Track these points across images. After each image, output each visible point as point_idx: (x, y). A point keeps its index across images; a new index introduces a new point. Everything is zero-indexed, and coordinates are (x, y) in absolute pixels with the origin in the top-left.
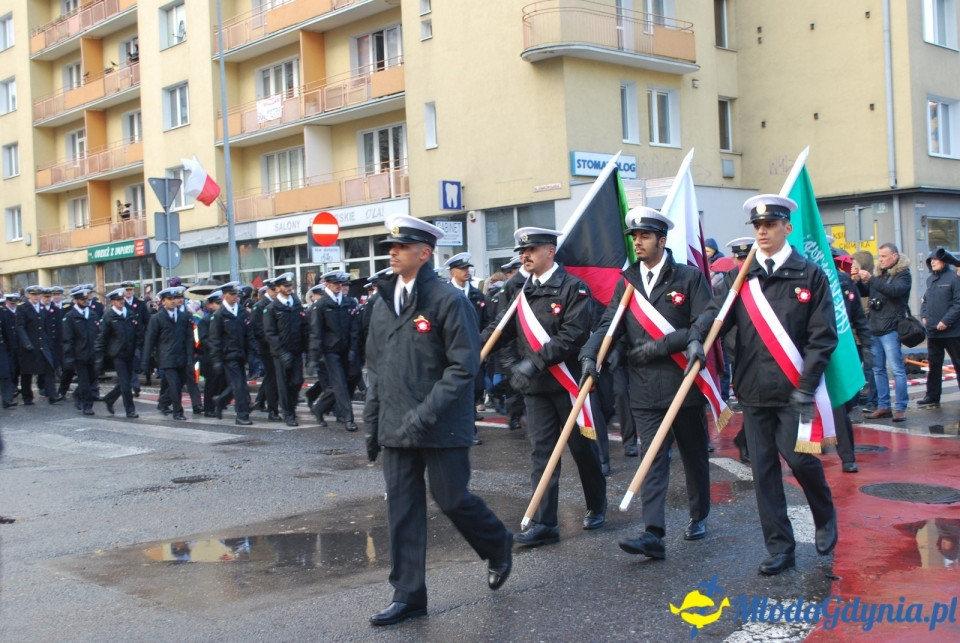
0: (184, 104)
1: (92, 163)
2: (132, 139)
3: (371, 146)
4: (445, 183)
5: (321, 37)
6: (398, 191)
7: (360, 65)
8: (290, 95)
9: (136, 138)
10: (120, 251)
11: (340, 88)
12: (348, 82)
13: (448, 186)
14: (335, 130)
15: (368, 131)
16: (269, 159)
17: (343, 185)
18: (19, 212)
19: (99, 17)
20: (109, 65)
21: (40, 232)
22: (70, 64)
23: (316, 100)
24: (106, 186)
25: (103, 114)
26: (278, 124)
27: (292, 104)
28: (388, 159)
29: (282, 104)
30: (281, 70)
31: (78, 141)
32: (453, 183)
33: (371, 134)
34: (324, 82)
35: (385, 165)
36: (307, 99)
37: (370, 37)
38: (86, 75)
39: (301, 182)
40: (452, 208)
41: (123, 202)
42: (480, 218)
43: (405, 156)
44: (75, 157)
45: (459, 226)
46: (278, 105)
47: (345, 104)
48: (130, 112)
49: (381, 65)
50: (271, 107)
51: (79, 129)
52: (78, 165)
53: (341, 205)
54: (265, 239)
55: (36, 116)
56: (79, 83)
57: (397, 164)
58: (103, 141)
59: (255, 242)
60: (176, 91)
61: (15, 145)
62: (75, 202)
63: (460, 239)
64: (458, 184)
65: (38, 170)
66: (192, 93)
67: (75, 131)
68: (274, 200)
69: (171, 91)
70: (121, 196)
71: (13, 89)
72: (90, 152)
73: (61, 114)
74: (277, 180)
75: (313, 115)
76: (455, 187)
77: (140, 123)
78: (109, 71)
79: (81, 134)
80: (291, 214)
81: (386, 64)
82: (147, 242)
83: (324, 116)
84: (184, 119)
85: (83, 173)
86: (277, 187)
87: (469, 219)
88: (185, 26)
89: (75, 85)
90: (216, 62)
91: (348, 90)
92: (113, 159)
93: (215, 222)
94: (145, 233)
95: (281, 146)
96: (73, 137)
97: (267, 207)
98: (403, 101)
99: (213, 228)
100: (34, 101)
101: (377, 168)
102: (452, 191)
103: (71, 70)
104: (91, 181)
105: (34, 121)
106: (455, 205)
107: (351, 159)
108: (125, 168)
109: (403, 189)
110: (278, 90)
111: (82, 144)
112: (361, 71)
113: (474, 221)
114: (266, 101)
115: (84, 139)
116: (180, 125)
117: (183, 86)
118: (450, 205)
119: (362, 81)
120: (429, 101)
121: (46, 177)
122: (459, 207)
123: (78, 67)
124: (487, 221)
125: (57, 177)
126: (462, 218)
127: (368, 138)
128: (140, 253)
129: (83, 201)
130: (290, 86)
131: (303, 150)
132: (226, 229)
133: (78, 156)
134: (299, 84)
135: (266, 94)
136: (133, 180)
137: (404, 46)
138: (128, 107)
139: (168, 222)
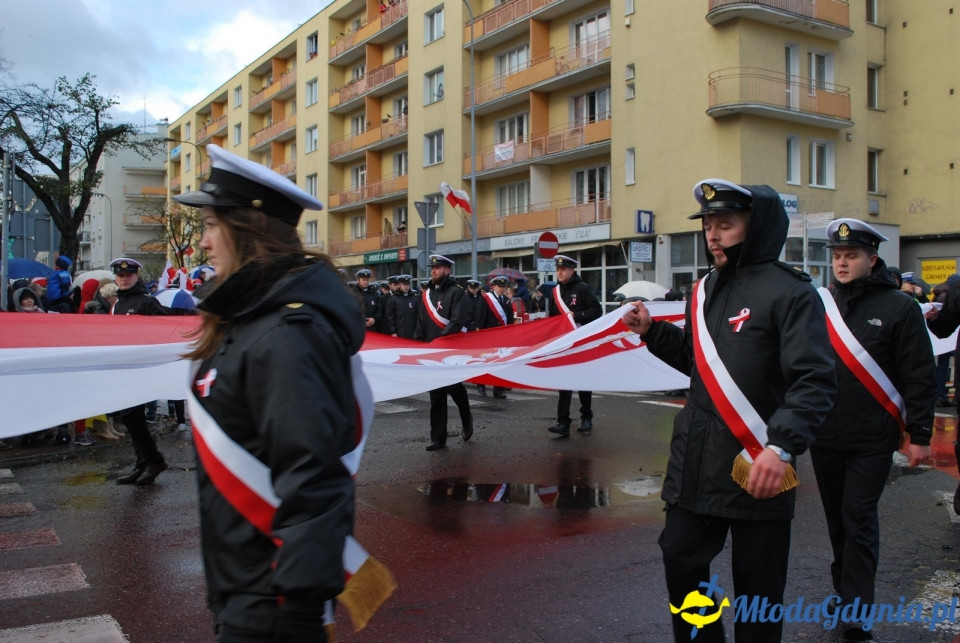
0: (439, 147)
1: (370, 190)
2: (400, 172)
3: (582, 182)
4: (640, 212)
5: (547, 96)
6: (601, 217)
7: (576, 117)
8: (521, 141)
9: (403, 172)
10: (387, 257)
11: (560, 136)
12: (567, 131)
13: (643, 214)
14: (554, 169)
15: (580, 170)
16: (502, 191)
17: (559, 212)
18: (316, 225)
19: (380, 81)
20: (385, 117)
21: (330, 240)
22: (356, 115)
23: (540, 145)
24: (379, 207)
25: (379, 153)
26: (510, 163)
27: (521, 148)
28: (595, 192)
29: (515, 148)
30: (514, 122)
31: (360, 173)
32: (646, 212)
33: (582, 173)
34: (546, 131)
35: (592, 198)
36: (534, 144)
37: (585, 97)
38: (369, 124)
39: (526, 208)
40: (645, 232)
41: (391, 220)
42: (667, 241)
43: (608, 190)
44: (357, 185)
45: (649, 246)
46: (511, 149)
47: (564, 149)
48: (399, 152)
49: (592, 119)
50: (505, 150)
51: (362, 164)
52: (359, 192)
53: (557, 227)
54: (497, 251)
55: (331, 154)
56: (363, 130)
57: (602, 196)
58: (377, 174)
59: (489, 253)
60: (435, 137)
61: (315, 175)
62: (356, 219)
63: (650, 256)
64: (650, 213)
65: (331, 194)
66: (447, 138)
67: (358, 166)
68: (505, 222)
69: (430, 137)
70: (389, 216)
71: (316, 133)
72: (369, 182)
73: (350, 153)
74: (507, 207)
75: (538, 157)
76: (648, 216)
77: (406, 160)
78: (385, 121)
79: (362, 169)
80: (518, 233)
81: (597, 118)
82: (407, 251)
83: (546, 158)
84: (439, 158)
85: (363, 197)
86: (507, 212)
87: (658, 241)
88: (444, 88)
89: (360, 132)
90: (467, 116)
91: (566, 138)
92: (385, 187)
93: (459, 237)
94: (407, 244)
95: (512, 180)
96: (357, 171)
97: (499, 227)
98: (609, 147)
99: (457, 241)
100: (331, 143)
101: (586, 199)
102: (645, 219)
103: (357, 120)
104: (369, 204)
105: (329, 158)
106: (648, 230)
107: (566, 192)
108: (395, 194)
109: (606, 216)
110: (511, 137)
111: (363, 176)
112: (576, 123)
113: (662, 243)
114: (503, 145)
115: (365, 172)
116: (436, 162)
117: (440, 133)
118: (643, 229)
119: (578, 131)
120: (630, 147)
121: (336, 199)
122: (650, 231)
123: (363, 119)
124: (673, 243)
125: (344, 200)
126: (651, 239)
127: (580, 175)
128: (403, 258)
129: (362, 218)
130: (521, 133)
131: (529, 183)
132: (469, 243)
133: (360, 185)
134: (528, 132)
135: (502, 141)
136: (399, 203)
137: (612, 103)
138: (398, 148)
139: (427, 236)
